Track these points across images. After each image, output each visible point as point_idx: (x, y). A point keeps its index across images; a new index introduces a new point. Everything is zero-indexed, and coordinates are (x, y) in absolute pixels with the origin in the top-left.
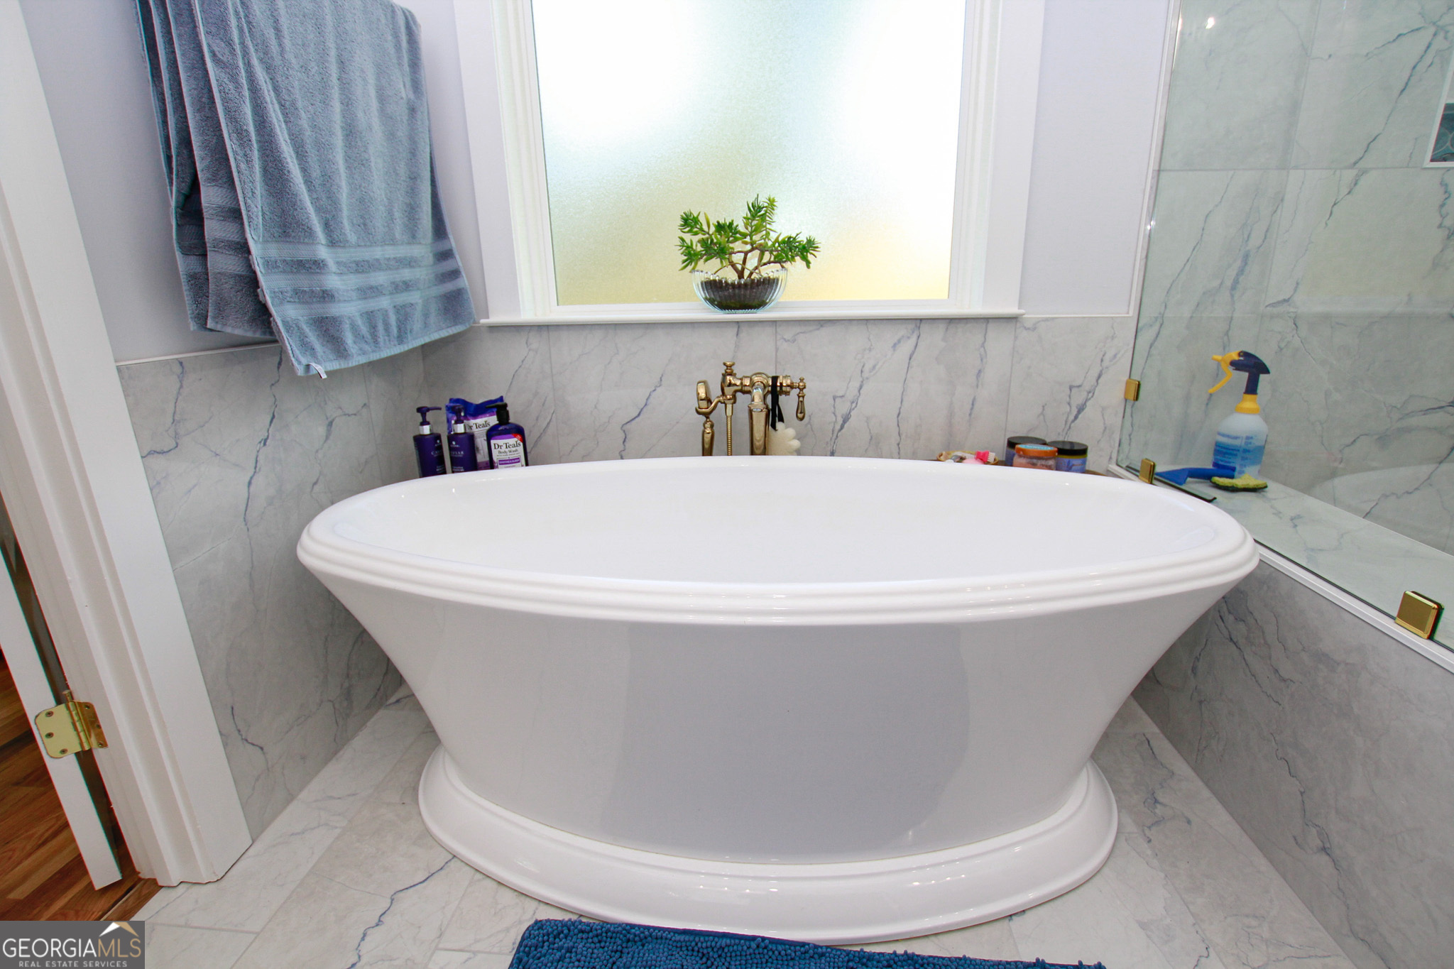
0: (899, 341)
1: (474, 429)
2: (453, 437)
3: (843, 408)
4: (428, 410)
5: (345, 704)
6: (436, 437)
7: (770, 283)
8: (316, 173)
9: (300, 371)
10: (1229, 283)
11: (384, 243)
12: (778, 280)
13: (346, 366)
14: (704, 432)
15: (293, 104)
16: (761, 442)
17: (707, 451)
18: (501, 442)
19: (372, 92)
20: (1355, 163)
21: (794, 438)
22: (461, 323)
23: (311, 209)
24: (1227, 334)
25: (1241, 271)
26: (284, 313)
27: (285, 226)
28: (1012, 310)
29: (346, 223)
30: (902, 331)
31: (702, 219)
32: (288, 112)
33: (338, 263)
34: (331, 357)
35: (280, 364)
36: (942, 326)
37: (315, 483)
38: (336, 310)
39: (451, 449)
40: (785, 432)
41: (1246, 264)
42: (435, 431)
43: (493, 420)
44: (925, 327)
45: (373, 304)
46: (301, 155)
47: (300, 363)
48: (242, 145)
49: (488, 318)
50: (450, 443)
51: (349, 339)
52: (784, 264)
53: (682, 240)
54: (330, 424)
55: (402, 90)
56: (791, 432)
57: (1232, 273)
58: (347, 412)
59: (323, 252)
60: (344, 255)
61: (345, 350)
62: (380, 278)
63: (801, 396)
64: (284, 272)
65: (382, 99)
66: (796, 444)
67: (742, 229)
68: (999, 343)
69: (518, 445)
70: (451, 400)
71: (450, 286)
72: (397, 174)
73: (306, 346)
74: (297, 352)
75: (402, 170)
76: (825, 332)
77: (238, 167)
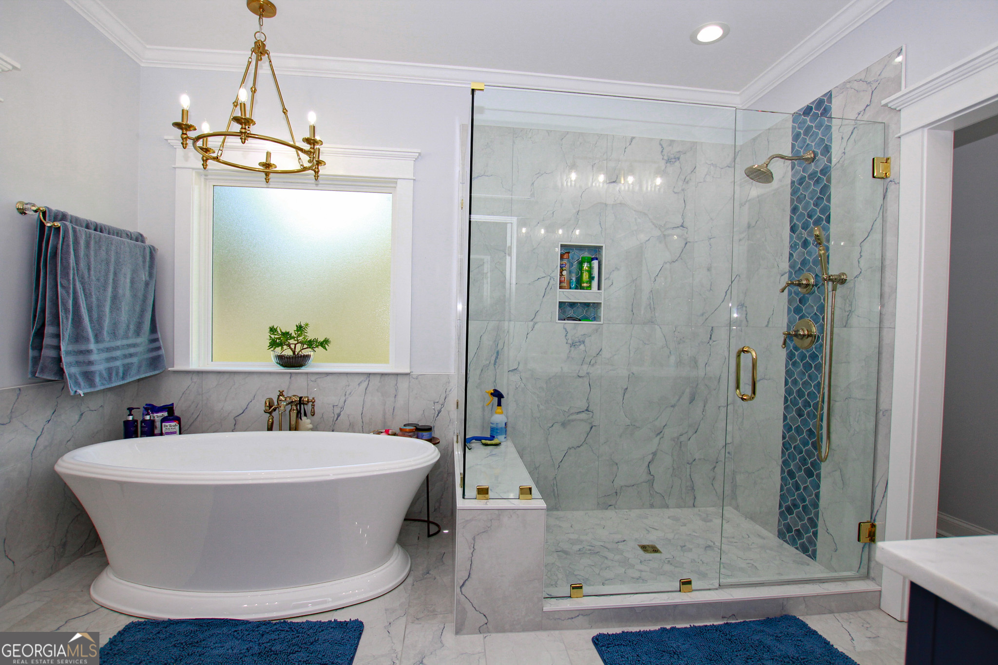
0: (361, 382)
1: (156, 418)
2: (144, 421)
3: (337, 411)
4: (133, 409)
5: (62, 550)
6: (135, 421)
7: (307, 357)
8: (95, 316)
9: (72, 393)
10: (493, 362)
11: (123, 338)
12: (310, 356)
13: (94, 390)
14: (268, 421)
15: (91, 294)
16: (294, 426)
17: (270, 429)
18: (167, 424)
19: (128, 280)
20: (532, 320)
21: (311, 424)
22: (157, 370)
23: (90, 330)
24: (495, 381)
25: (497, 358)
26: (70, 369)
27: (77, 338)
28: (408, 371)
29: (105, 333)
30: (362, 378)
31: (278, 330)
32: (87, 296)
33: (98, 349)
34: (87, 387)
35: (63, 388)
36: (378, 377)
37: (69, 441)
38: (93, 368)
39: (142, 427)
40: (306, 421)
41: (498, 355)
42: (135, 419)
43: (166, 414)
44: (372, 377)
45: (112, 364)
46: (90, 310)
47: (72, 391)
48: (66, 314)
49: (173, 367)
50: (141, 424)
51: (97, 379)
52: (314, 349)
53: (271, 337)
54: (82, 414)
55: (144, 276)
56: (308, 421)
57: (493, 358)
58: (91, 409)
59: (92, 346)
60: (101, 346)
61: (95, 384)
62: (118, 353)
63: (313, 406)
64: (74, 355)
65: (133, 282)
66: (310, 426)
67: (293, 335)
68: (403, 384)
69: (176, 425)
70: (147, 405)
71: (154, 354)
72: (135, 311)
73: (77, 384)
74: (72, 386)
75: (138, 308)
76: (329, 378)
77: (62, 321)
